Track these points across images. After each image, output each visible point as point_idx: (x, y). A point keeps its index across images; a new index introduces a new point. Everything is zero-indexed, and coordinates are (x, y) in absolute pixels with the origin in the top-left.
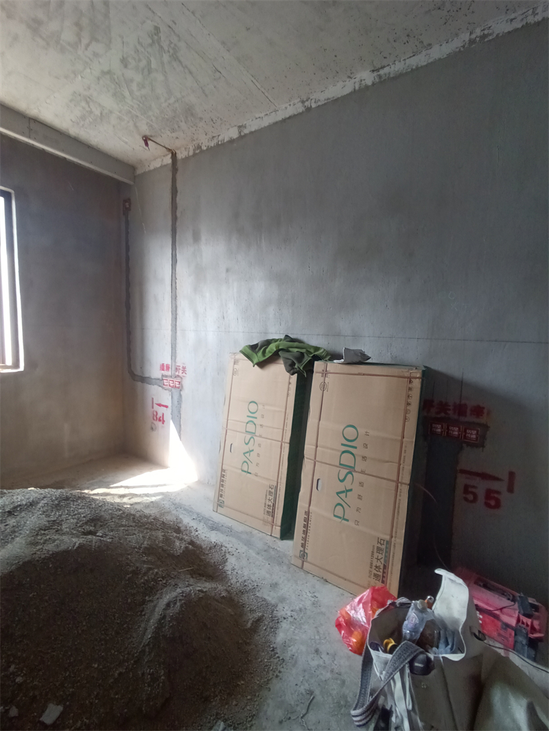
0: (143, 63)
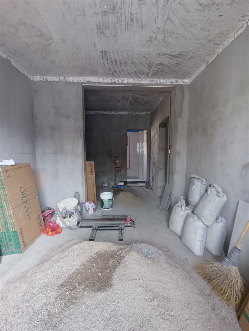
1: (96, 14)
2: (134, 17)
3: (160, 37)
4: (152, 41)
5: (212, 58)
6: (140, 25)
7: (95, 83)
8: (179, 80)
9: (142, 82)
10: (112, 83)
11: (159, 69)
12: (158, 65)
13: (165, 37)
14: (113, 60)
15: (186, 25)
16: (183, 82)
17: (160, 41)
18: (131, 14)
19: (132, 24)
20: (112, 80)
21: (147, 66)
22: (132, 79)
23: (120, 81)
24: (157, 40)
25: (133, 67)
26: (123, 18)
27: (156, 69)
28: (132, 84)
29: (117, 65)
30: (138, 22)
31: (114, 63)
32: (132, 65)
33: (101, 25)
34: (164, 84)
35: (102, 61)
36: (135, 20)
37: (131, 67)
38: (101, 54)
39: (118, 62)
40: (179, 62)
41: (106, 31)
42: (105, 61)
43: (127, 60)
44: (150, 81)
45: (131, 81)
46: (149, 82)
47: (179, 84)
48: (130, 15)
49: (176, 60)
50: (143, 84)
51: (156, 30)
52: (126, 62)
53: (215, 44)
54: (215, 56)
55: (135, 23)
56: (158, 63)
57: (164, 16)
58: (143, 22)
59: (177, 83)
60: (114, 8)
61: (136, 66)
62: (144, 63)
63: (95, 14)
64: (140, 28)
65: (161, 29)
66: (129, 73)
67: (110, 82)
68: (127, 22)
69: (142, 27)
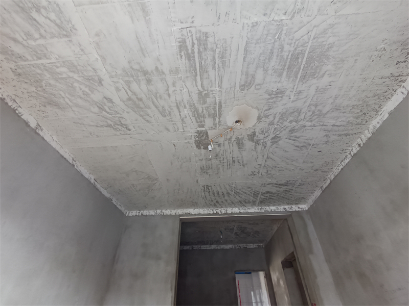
1: (202, 160)
2: (235, 159)
3: (263, 171)
4: (255, 175)
5: (325, 183)
6: (242, 164)
7: (195, 215)
8: (293, 206)
9: (249, 211)
10: (214, 214)
11: (267, 197)
12: (264, 194)
13: (267, 171)
14: (215, 192)
15: (287, 161)
16: (299, 208)
17: (263, 174)
18: (233, 158)
19: (234, 164)
20: (214, 210)
21: (252, 195)
22: (237, 208)
23: (224, 212)
24: (260, 173)
25: (237, 197)
26: (225, 160)
27: (264, 197)
28: (237, 214)
29: (219, 196)
30: (239, 162)
31: (216, 195)
32: (236, 195)
33: (205, 167)
34: (276, 211)
35: (203, 194)
36: (236, 161)
37: (235, 197)
38: (203, 188)
39: (220, 194)
40: (288, 189)
41: (210, 171)
42: (207, 194)
43: (230, 191)
44: (258, 209)
45: (236, 210)
46: (257, 211)
47: (294, 210)
48: (231, 158)
49: (284, 188)
50: (251, 213)
51: (257, 167)
52: (228, 193)
53: (323, 172)
54: (328, 182)
55: (236, 163)
56: (264, 192)
57: (263, 156)
58: (245, 162)
59: (291, 209)
60: (217, 155)
61: (241, 196)
62: (249, 193)
63: (200, 160)
64: (242, 166)
65: (263, 165)
66: (233, 203)
67: (212, 212)
68: (228, 164)
69: (244, 166)
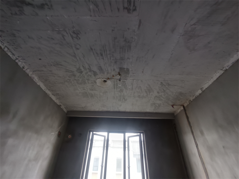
0: (162, 90)
